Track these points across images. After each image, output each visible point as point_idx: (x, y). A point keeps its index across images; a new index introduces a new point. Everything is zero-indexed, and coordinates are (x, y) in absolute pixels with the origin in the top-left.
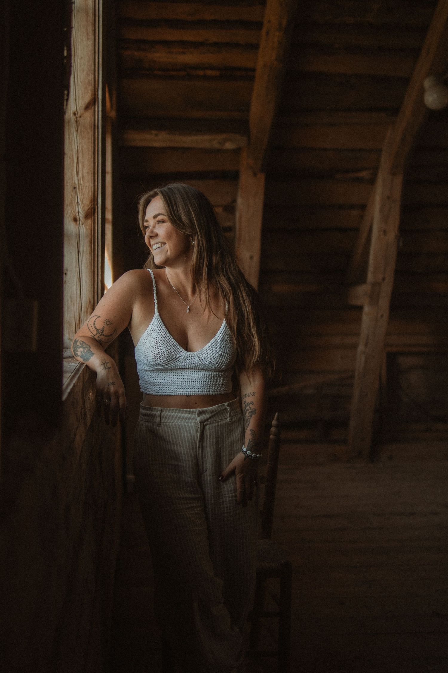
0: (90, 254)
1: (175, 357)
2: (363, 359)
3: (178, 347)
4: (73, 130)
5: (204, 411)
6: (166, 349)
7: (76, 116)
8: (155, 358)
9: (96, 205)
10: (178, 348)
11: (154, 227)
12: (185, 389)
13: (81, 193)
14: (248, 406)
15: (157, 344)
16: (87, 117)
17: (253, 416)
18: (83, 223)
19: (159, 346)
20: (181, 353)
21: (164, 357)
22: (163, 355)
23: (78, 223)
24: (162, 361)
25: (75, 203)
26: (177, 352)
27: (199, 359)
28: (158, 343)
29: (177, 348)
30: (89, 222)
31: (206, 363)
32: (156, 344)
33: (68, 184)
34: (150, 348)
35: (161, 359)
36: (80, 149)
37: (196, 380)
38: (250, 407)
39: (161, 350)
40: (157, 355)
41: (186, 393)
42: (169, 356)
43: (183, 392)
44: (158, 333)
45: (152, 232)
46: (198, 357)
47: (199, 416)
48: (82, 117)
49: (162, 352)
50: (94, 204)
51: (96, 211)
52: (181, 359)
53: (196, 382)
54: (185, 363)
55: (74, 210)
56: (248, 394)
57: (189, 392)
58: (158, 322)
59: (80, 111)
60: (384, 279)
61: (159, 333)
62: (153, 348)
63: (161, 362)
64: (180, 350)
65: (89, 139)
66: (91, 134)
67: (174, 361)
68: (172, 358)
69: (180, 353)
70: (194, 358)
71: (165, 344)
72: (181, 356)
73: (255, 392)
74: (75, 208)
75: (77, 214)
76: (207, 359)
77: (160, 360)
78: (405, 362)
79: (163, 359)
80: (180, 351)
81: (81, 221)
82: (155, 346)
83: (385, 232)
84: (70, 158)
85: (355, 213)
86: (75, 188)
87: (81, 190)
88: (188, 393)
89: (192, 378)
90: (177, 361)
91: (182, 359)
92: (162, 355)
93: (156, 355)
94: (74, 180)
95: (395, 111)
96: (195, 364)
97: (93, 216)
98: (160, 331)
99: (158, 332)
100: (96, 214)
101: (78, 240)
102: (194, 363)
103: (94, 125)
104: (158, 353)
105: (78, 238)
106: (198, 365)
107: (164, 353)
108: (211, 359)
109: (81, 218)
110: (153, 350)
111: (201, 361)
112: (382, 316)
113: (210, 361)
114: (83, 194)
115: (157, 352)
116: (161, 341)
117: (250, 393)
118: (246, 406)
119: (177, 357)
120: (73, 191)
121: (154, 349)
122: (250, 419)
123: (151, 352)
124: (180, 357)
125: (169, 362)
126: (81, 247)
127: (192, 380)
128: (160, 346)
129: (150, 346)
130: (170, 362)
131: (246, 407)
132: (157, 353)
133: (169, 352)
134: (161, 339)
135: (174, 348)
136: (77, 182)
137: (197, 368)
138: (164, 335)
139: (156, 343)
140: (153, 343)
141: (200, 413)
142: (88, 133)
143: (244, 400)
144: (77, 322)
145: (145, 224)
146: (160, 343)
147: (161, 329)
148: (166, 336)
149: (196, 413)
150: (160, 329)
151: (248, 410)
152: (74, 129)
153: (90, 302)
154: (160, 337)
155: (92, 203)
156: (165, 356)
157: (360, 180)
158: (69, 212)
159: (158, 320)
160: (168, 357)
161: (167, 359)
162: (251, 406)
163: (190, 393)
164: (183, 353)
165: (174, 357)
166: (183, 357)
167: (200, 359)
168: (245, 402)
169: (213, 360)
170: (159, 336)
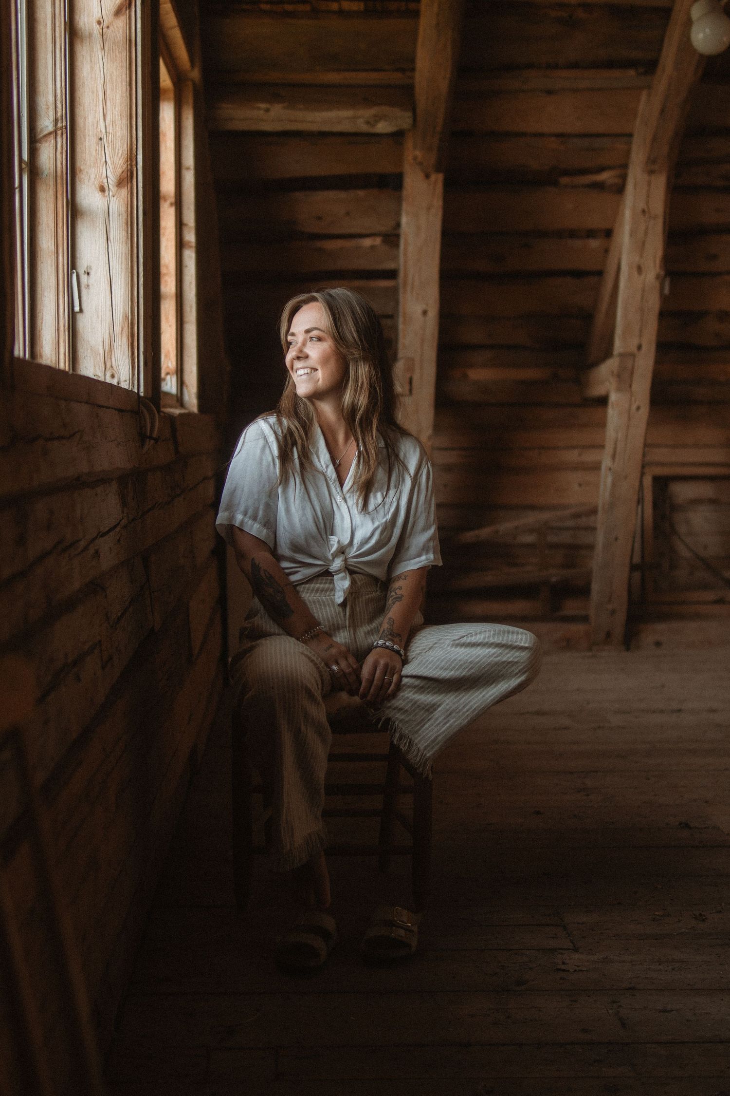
0: (127, 243)
2: (609, 480)
4: (97, 46)
7: (102, 25)
9: (135, 166)
11: (304, 344)
13: (110, 147)
14: (393, 592)
16: (119, 27)
18: (114, 194)
23: (107, 193)
25: (102, 163)
30: (124, 192)
33: (91, 133)
36: (109, 77)
38: (396, 593)
45: (301, 351)
48: (111, 28)
50: (131, 165)
51: (135, 175)
55: (100, 174)
59: (108, 18)
60: (639, 347)
65: (122, 62)
66: (125, 54)
74: (101, 170)
75: (105, 180)
78: (683, 492)
81: (112, 191)
83: (640, 269)
84: (93, 92)
85: (594, 244)
86: (101, 139)
87: (110, 141)
94: (99, 128)
95: (650, 66)
97: (129, 184)
100: (135, 180)
101: (107, 220)
103: (130, 41)
105: (107, 218)
109: (111, 187)
112: (638, 408)
114: (114, 149)
120: (98, 144)
126: (112, 230)
136: (104, 131)
142: (120, 52)
144: (107, 349)
145: (290, 338)
151: (392, 596)
152: (99, 47)
153: (126, 317)
155: (129, 163)
157: (599, 186)
158: (93, 177)
162: (397, 591)
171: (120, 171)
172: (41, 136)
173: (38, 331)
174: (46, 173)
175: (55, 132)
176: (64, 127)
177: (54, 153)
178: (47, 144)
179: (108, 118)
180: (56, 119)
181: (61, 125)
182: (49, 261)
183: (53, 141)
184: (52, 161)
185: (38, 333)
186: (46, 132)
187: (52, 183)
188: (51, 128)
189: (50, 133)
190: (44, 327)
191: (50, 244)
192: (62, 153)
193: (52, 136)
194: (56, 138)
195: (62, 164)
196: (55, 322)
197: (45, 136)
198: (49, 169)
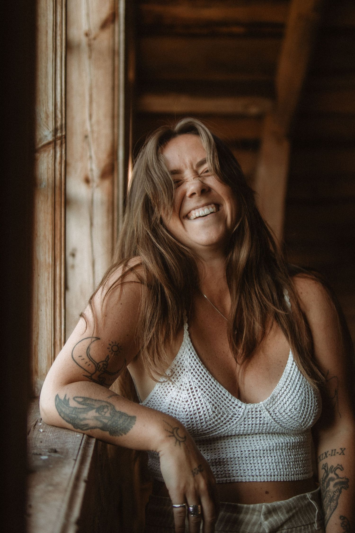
1: (227, 416)
3: (230, 398)
5: (275, 508)
6: (211, 402)
7: (89, 37)
8: (193, 420)
9: (116, 161)
10: (230, 400)
12: (246, 470)
13: (95, 144)
14: (332, 472)
15: (193, 393)
16: (104, 40)
17: (343, 490)
18: (98, 185)
19: (197, 398)
20: (237, 407)
21: (208, 418)
22: (207, 414)
23: (91, 184)
24: (205, 426)
25: (87, 158)
26: (228, 407)
27: (269, 415)
28: (195, 391)
29: (227, 400)
31: (282, 419)
32: (191, 394)
34: (180, 402)
35: (203, 422)
36: (95, 84)
37: (265, 454)
38: (337, 475)
39: (202, 404)
40: (196, 413)
41: (249, 479)
42: (216, 415)
43: (241, 476)
44: (192, 373)
46: (267, 410)
47: (266, 518)
48: (97, 39)
49: (205, 407)
50: (113, 159)
51: (116, 168)
52: (237, 419)
53: (266, 458)
54: (245, 424)
55: (86, 167)
56: (330, 452)
57: (253, 476)
58: (190, 354)
59: (95, 31)
61: (194, 373)
62: (187, 401)
63: (202, 426)
64: (233, 403)
65: (106, 69)
67: (225, 423)
68: (222, 419)
69: (234, 408)
70: (261, 412)
71: (207, 392)
72: (236, 413)
73: (345, 449)
74: (88, 164)
75: (90, 173)
76: (284, 411)
77: (201, 423)
79: (206, 422)
80: (234, 405)
81: (96, 183)
82: (190, 397)
86: (86, 137)
87: (95, 139)
88: (251, 477)
89: (259, 451)
90: (230, 424)
91: (240, 419)
92: (205, 415)
93: (194, 414)
94: (86, 127)
96: (264, 424)
98: (196, 370)
99: (192, 371)
100: (116, 172)
101: (91, 209)
102: (262, 422)
104: (196, 411)
105: (90, 206)
106: (268, 425)
107: (208, 410)
108: (290, 410)
109: (95, 179)
110: (187, 405)
111: (272, 417)
113: (289, 414)
114: (98, 146)
115: (195, 408)
116: (200, 387)
117: (335, 450)
118: (326, 471)
119: (230, 416)
120: (84, 141)
121: (188, 403)
122: (338, 496)
123: (184, 409)
124: (236, 416)
125: (216, 425)
127: (258, 455)
128: (199, 398)
129: (181, 399)
130: (219, 426)
131: (327, 475)
132: (194, 410)
133: (216, 408)
134: (199, 384)
135: (222, 399)
136: (89, 129)
137: (266, 431)
138: (203, 376)
139: (190, 391)
140: (186, 391)
141: (269, 513)
143: (322, 463)
146: (198, 390)
147: (196, 367)
148: (206, 380)
149: (260, 511)
150: (194, 367)
151: (332, 479)
152: (87, 56)
154: (197, 381)
155: (111, 158)
156: (210, 416)
158: (79, 171)
159: (189, 350)
160: (214, 418)
161: (214, 420)
162: (338, 472)
163: (255, 477)
164: (240, 407)
165: (225, 416)
166: (241, 414)
167: (271, 414)
168: (326, 465)
169: (295, 412)
170: (194, 379)
171: (103, 165)
172: (40, 145)
173: (34, 347)
174: (44, 184)
175: (54, 142)
176: (63, 137)
177: (53, 163)
178: (46, 155)
179: (94, 119)
180: (55, 128)
181: (61, 135)
182: (46, 275)
183: (52, 152)
184: (51, 172)
185: (33, 348)
186: (45, 142)
187: (50, 193)
188: (50, 138)
189: (49, 143)
190: (40, 342)
191: (47, 256)
192: (61, 163)
193: (52, 146)
194: (55, 148)
195: (61, 175)
196: (51, 337)
197: (45, 146)
198: (48, 180)
